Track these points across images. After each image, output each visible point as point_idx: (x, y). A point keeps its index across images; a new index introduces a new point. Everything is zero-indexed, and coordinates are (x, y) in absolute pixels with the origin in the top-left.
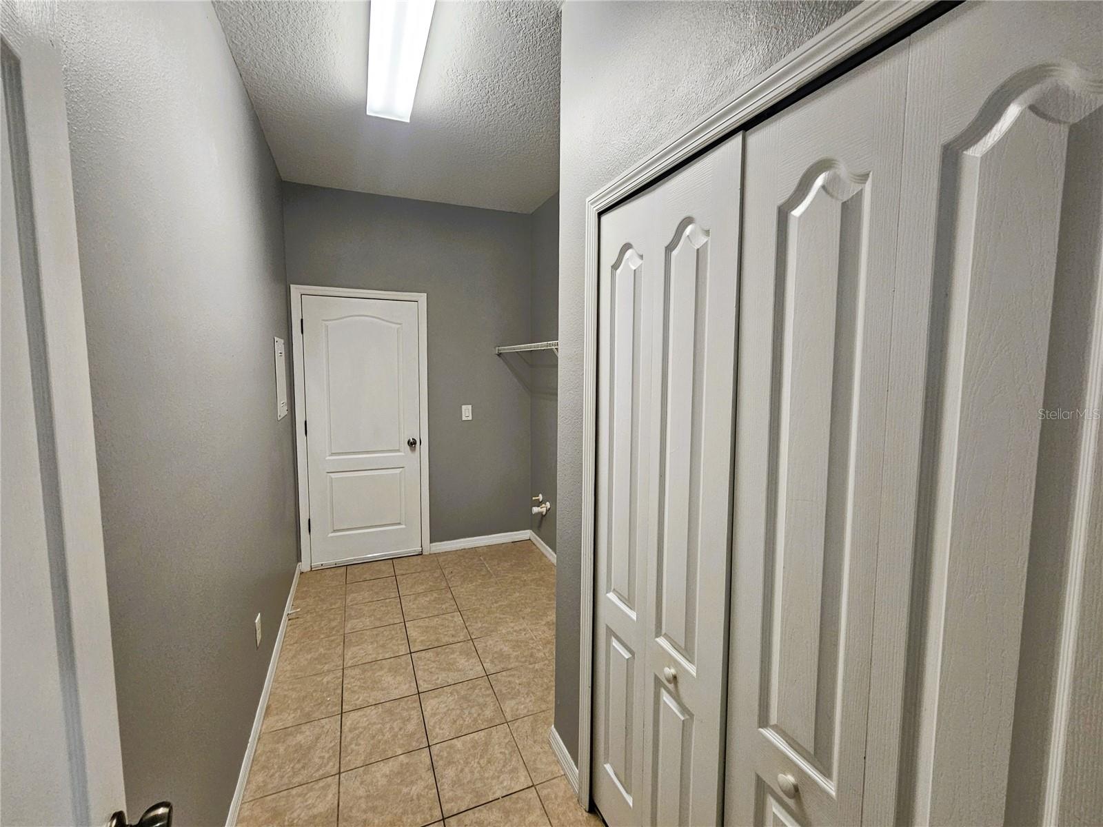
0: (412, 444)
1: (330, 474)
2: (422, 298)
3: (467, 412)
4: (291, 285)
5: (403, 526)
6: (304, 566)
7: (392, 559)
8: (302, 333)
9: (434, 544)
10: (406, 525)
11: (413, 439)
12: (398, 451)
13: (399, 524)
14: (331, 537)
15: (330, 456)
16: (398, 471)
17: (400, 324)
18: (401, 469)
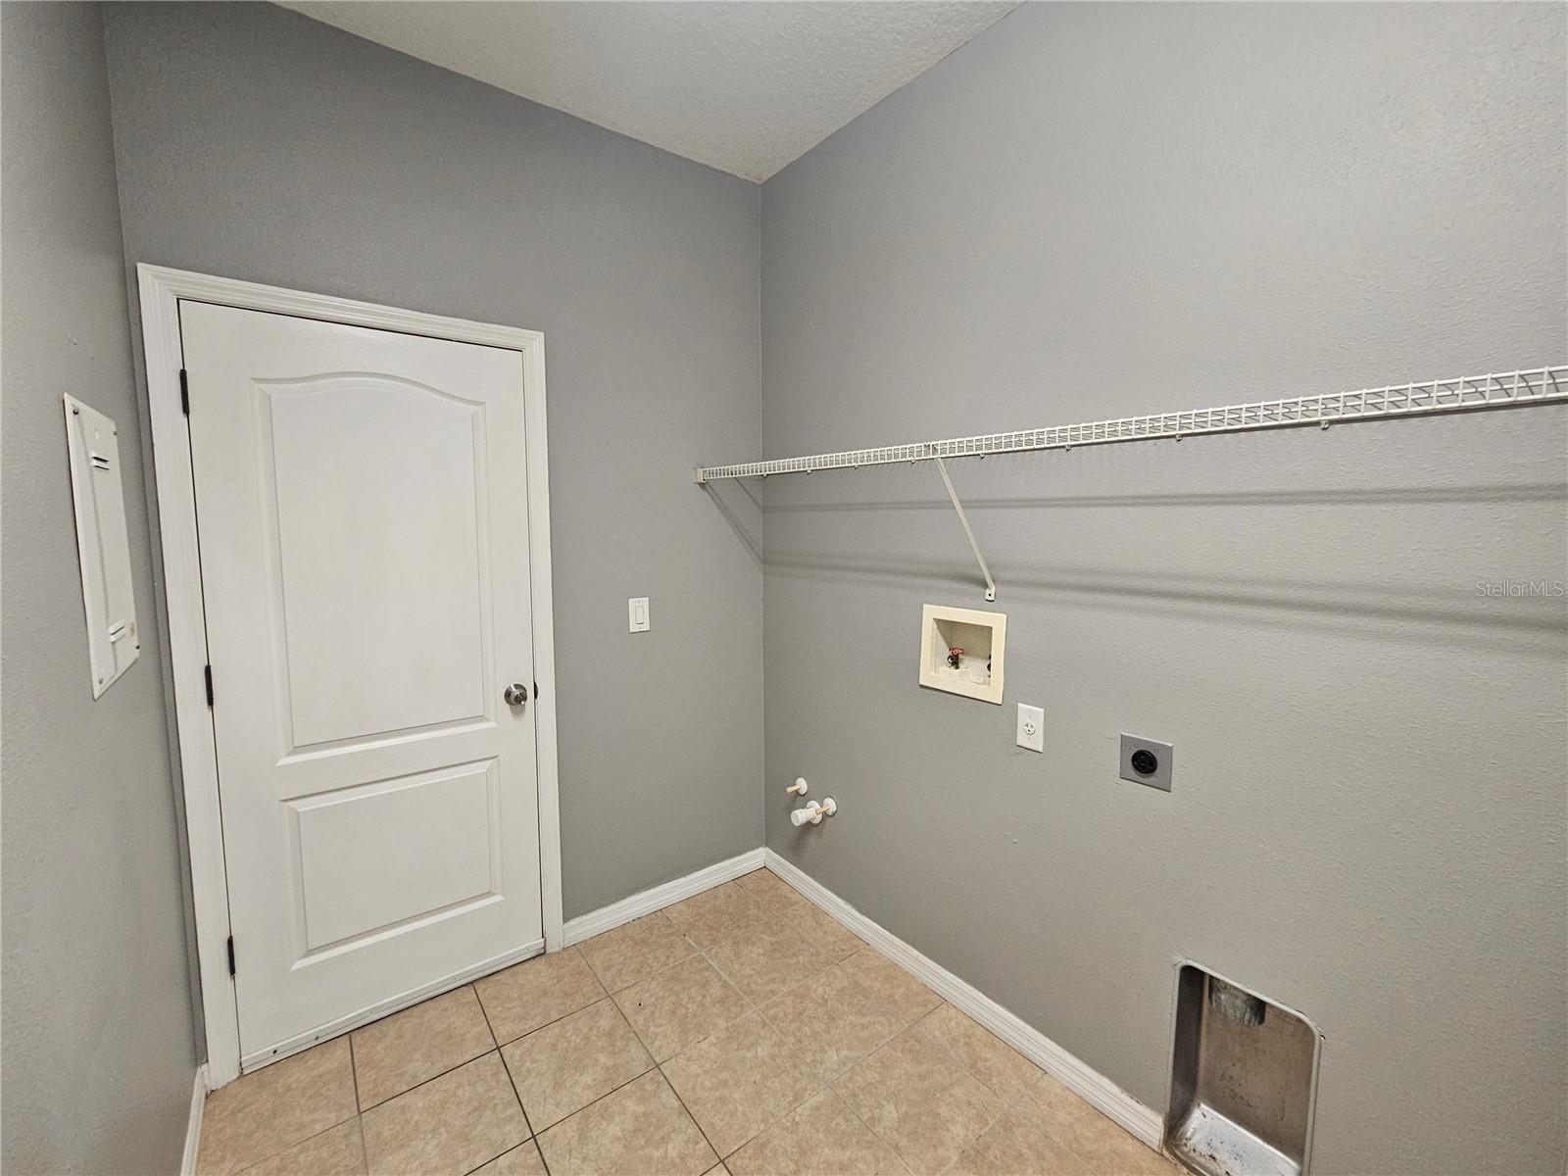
0: (516, 699)
1: (291, 803)
2: (535, 343)
3: (639, 614)
4: (141, 267)
5: (498, 898)
6: (218, 1070)
7: (472, 982)
8: (186, 410)
9: (572, 923)
10: (503, 894)
11: (517, 686)
12: (481, 718)
13: (489, 894)
14: (300, 970)
15: (289, 754)
16: (480, 768)
17: (479, 403)
18: (491, 761)
